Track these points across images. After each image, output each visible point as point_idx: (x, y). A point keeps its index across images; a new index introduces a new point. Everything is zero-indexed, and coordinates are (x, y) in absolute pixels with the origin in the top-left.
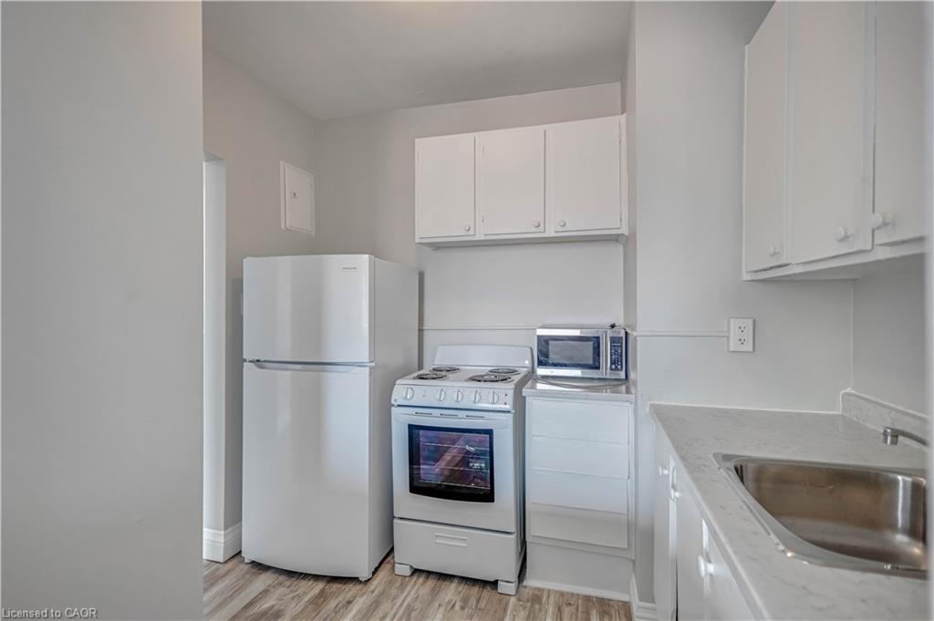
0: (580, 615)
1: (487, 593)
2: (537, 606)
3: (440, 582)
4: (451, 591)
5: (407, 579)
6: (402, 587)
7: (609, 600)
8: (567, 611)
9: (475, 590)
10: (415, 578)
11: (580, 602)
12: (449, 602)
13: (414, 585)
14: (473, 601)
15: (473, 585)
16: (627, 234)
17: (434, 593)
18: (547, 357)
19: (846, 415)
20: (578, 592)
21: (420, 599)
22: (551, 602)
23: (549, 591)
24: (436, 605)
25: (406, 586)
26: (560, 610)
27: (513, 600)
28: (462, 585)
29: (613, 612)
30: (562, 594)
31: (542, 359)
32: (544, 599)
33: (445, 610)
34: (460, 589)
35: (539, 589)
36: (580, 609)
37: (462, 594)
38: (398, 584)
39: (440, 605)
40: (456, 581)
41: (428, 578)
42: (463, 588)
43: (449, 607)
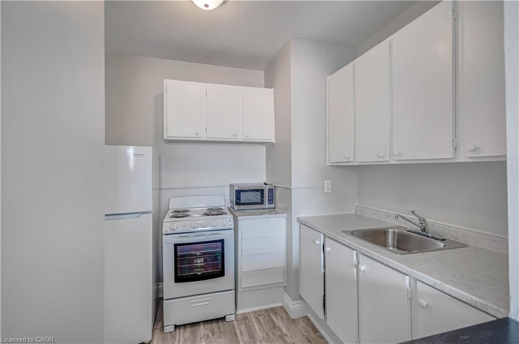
0: (267, 318)
1: (221, 324)
2: (247, 321)
3: (193, 328)
4: (202, 330)
5: (173, 333)
6: (173, 338)
7: (275, 308)
8: (261, 318)
9: (214, 325)
10: (178, 331)
11: (264, 313)
12: (205, 335)
13: (180, 334)
14: (216, 330)
15: (212, 323)
16: (274, 142)
17: (194, 334)
18: (240, 200)
19: (357, 213)
20: (262, 309)
21: (187, 340)
22: (252, 317)
23: (249, 313)
24: (199, 339)
25: (175, 336)
26: (258, 319)
27: (235, 322)
28: (207, 325)
29: (278, 312)
30: (255, 312)
31: (237, 201)
32: (249, 317)
33: (205, 339)
34: (207, 327)
35: (244, 314)
36: (266, 316)
37: (209, 329)
38: (170, 337)
39: (201, 338)
40: (202, 324)
41: (185, 328)
42: (208, 326)
43: (206, 337)
